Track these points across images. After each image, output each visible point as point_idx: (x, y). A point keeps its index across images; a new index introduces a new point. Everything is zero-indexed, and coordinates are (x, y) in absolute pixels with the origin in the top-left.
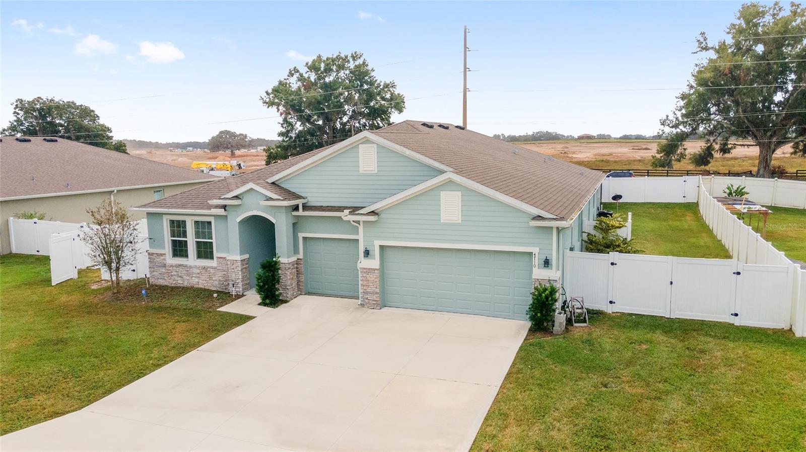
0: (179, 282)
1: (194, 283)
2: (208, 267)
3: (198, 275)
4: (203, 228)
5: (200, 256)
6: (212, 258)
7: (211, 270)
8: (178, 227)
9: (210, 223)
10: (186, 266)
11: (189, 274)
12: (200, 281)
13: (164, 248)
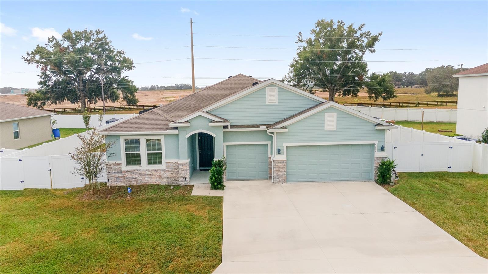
0: (133, 182)
1: (146, 181)
2: (159, 170)
3: (150, 176)
4: (153, 144)
5: (150, 162)
6: (160, 163)
7: (161, 171)
8: (132, 144)
9: (159, 140)
10: (140, 170)
11: (142, 176)
12: (152, 180)
13: (120, 159)
